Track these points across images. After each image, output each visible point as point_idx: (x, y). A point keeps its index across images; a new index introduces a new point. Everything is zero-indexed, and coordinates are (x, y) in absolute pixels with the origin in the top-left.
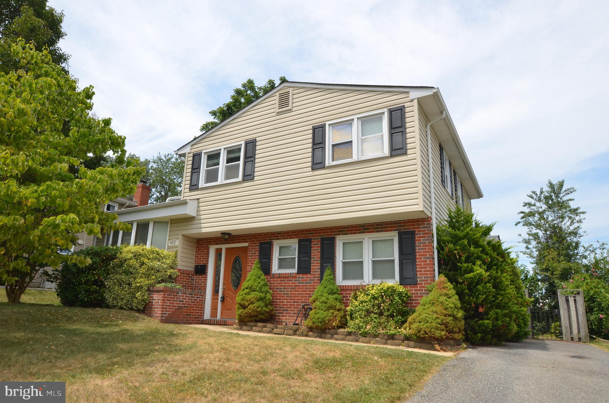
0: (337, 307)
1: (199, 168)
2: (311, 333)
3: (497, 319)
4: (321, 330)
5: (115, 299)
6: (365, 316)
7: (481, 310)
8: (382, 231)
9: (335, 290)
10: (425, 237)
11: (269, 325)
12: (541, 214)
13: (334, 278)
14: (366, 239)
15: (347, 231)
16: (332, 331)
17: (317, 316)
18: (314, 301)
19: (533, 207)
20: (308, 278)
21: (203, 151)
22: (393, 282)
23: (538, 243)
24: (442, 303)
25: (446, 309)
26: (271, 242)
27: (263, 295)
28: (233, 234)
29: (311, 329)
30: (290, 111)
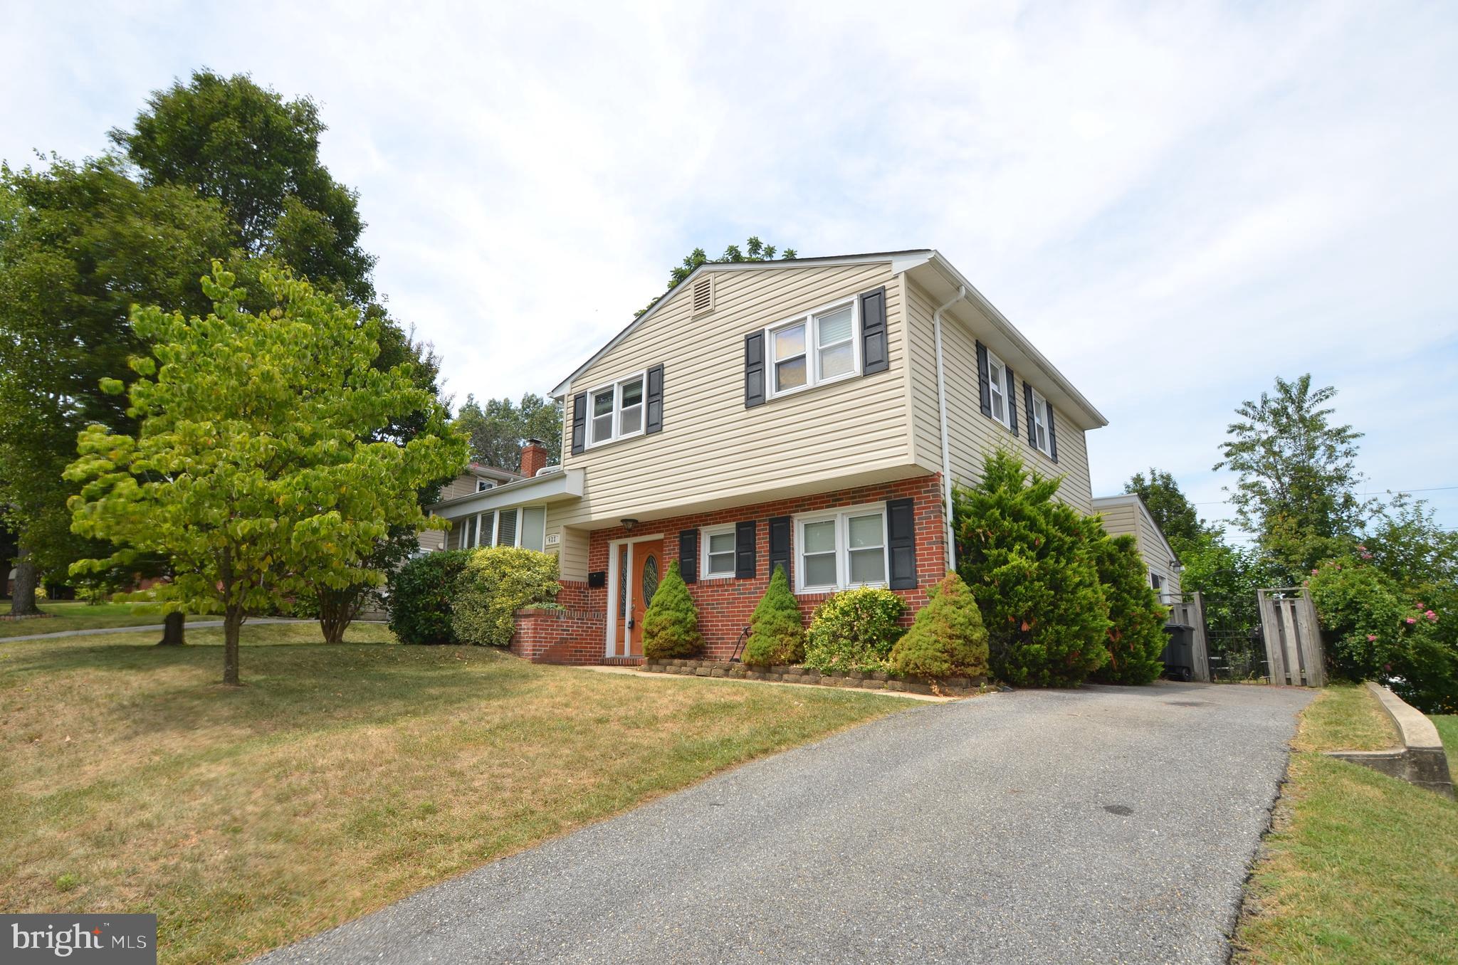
0: (790, 630)
1: (583, 418)
2: (750, 673)
3: (1058, 643)
4: (764, 666)
5: (466, 630)
6: (830, 642)
7: (1025, 627)
8: (862, 502)
9: (787, 603)
10: (929, 507)
11: (692, 663)
12: (1269, 443)
13: (790, 583)
14: (839, 516)
15: (808, 505)
16: (781, 669)
17: (757, 644)
18: (754, 622)
19: (1248, 433)
20: (752, 584)
21: (589, 391)
22: (879, 587)
23: (1263, 502)
24: (946, 616)
25: (952, 626)
26: (697, 530)
27: (681, 615)
28: (640, 520)
29: (750, 666)
30: (711, 312)
